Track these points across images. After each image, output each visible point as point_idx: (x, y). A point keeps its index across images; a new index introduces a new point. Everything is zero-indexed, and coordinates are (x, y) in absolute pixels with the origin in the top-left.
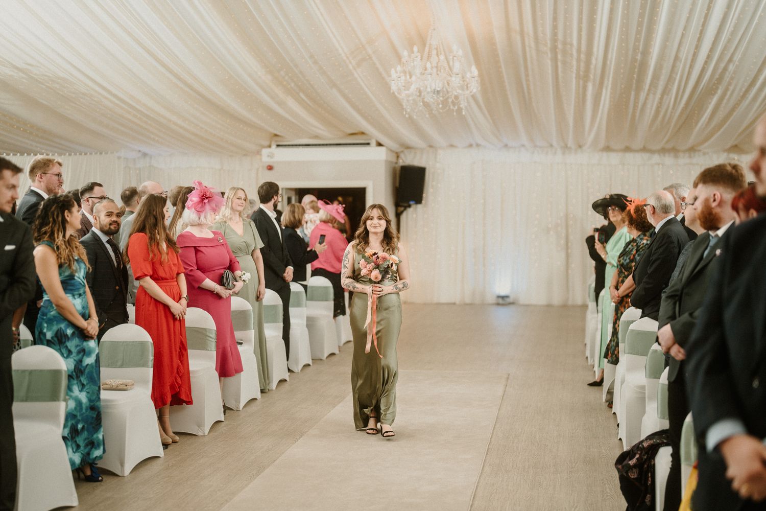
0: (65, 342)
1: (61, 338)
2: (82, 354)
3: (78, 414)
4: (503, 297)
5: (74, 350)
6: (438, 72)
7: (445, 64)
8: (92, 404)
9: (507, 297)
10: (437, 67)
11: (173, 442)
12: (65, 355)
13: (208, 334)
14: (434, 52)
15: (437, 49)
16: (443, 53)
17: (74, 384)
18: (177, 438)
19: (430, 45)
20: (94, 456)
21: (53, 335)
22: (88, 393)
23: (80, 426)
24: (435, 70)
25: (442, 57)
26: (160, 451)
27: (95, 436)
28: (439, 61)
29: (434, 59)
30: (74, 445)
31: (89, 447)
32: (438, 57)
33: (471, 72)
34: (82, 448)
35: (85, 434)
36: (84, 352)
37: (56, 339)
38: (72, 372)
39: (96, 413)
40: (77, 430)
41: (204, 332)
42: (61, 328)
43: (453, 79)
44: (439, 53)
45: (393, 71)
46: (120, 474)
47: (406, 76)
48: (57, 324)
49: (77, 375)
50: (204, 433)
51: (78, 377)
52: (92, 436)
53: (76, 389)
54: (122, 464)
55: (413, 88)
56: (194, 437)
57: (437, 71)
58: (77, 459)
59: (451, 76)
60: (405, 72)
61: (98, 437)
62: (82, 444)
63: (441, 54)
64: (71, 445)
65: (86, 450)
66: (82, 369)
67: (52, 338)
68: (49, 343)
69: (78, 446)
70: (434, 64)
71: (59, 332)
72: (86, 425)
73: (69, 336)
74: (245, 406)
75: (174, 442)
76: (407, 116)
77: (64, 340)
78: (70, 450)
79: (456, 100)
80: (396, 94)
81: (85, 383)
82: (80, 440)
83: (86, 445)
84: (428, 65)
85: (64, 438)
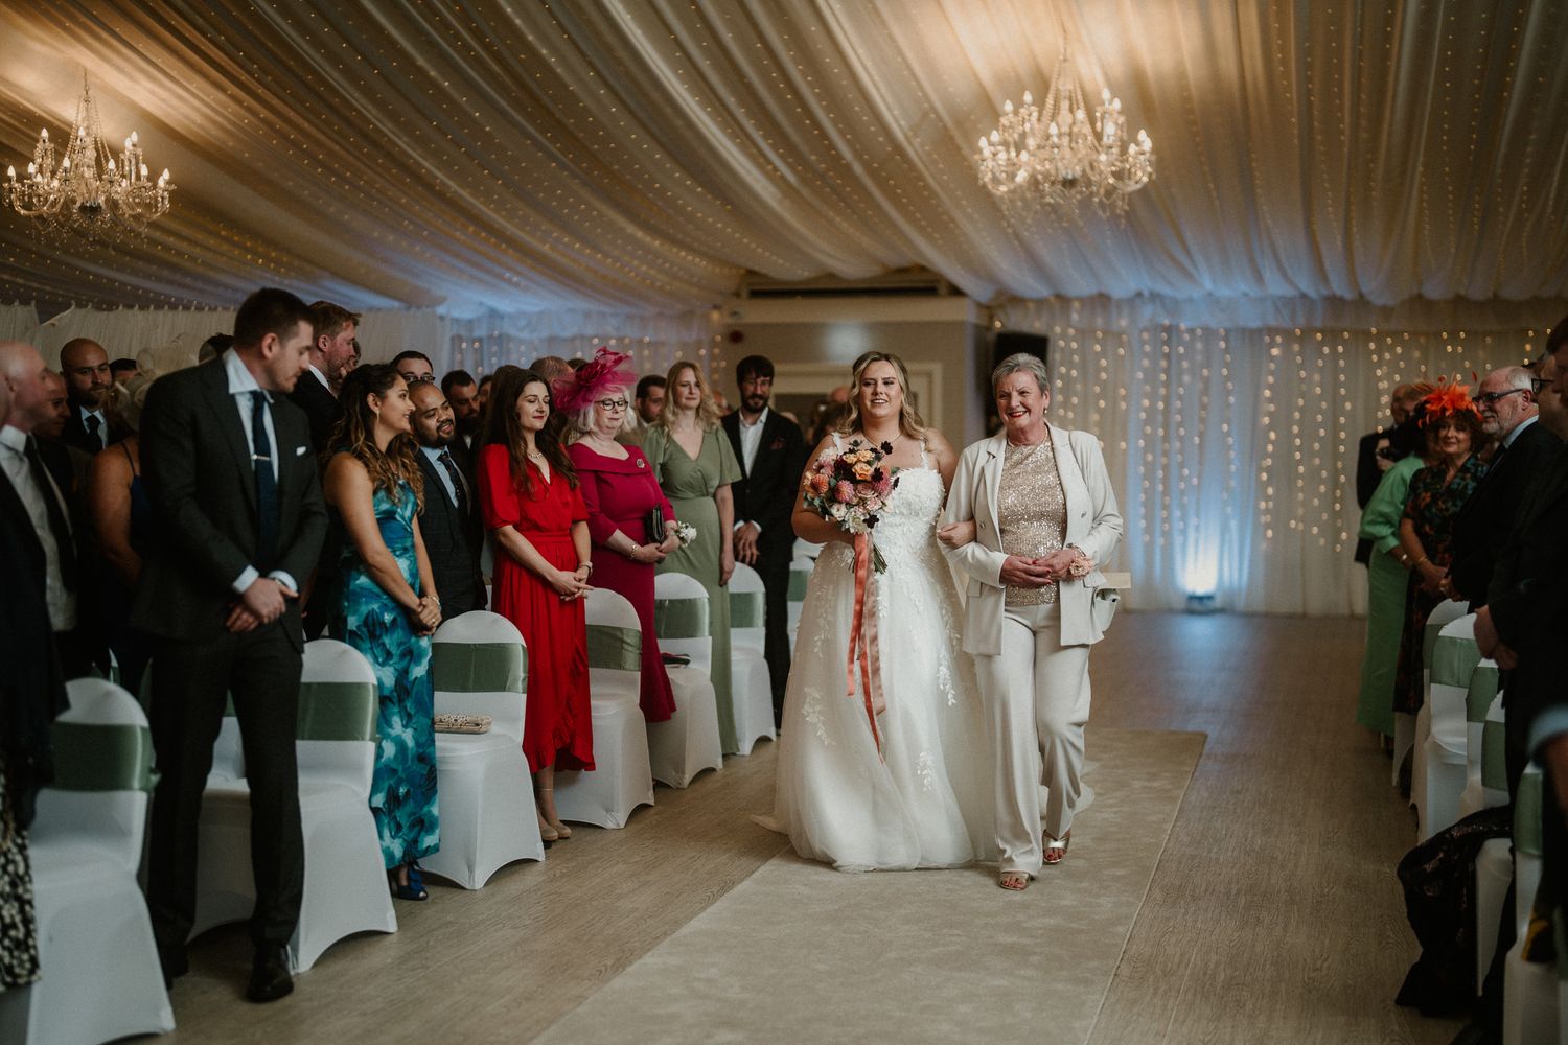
0: (380, 637)
1: (375, 630)
2: (408, 658)
3: (400, 769)
4: (1200, 598)
5: (395, 651)
6: (1073, 145)
7: (1087, 129)
8: (421, 751)
9: (1210, 597)
10: (1070, 134)
11: (560, 838)
12: (380, 660)
13: (625, 638)
14: (1065, 105)
15: (1070, 99)
16: (1082, 104)
17: (393, 714)
18: (568, 831)
19: (1057, 90)
20: (425, 846)
21: (361, 623)
22: (415, 730)
23: (402, 790)
24: (1065, 140)
25: (1081, 114)
26: (539, 852)
27: (426, 809)
28: (1074, 123)
29: (1065, 116)
30: (392, 824)
31: (417, 829)
32: (1074, 116)
33: (1138, 144)
34: (405, 830)
35: (409, 807)
36: (411, 655)
37: (364, 630)
38: (392, 691)
39: (428, 767)
40: (398, 797)
41: (618, 634)
42: (373, 609)
43: (1103, 157)
44: (1075, 106)
45: (983, 142)
46: (468, 887)
47: (1008, 151)
48: (367, 603)
49: (399, 696)
50: (618, 824)
51: (401, 701)
52: (422, 809)
53: (397, 721)
54: (471, 869)
55: (1022, 177)
56: (600, 830)
57: (1071, 141)
58: (398, 849)
59: (1098, 152)
60: (1005, 144)
61: (430, 812)
62: (405, 823)
63: (1078, 108)
64: (389, 823)
65: (412, 835)
66: (409, 686)
67: (358, 627)
68: (353, 639)
69: (399, 827)
70: (1065, 129)
71: (370, 618)
72: (412, 790)
73: (388, 625)
74: (693, 781)
75: (563, 838)
76: (1010, 231)
77: (378, 633)
78: (386, 833)
79: (1108, 199)
80: (990, 187)
81: (412, 712)
82: (402, 815)
83: (412, 826)
84: (1053, 129)
85: (375, 811)
